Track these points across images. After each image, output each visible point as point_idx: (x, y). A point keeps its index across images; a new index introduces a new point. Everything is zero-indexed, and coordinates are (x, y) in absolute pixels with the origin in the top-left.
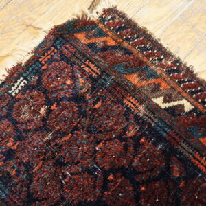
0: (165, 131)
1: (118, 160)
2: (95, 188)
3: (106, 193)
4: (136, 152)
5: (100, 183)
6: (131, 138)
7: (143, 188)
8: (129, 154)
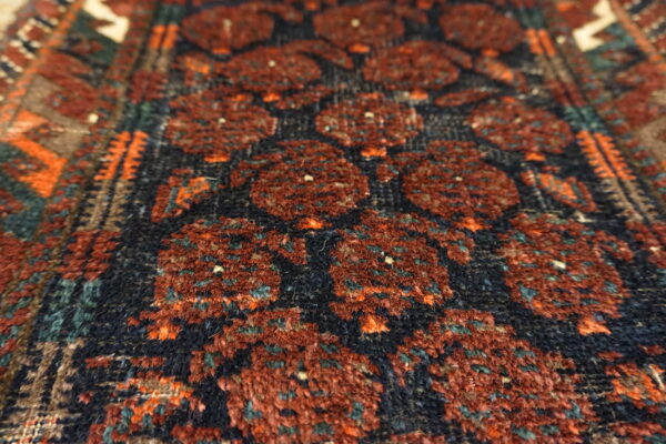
0: (78, 290)
1: (302, 349)
2: (456, 343)
3: (429, 300)
4: (222, 321)
5: (427, 343)
6: (182, 376)
7: (313, 224)
8: (251, 335)
